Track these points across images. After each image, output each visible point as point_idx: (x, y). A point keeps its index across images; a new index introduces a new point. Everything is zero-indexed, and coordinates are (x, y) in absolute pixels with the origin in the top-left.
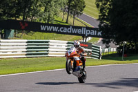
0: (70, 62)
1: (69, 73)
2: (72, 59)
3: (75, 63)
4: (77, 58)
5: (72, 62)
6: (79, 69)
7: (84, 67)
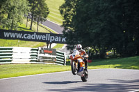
0: (75, 64)
7: (86, 67)
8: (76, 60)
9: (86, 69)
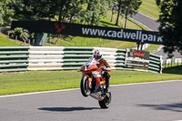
0: (87, 79)
1: (85, 96)
5: (90, 80)
8: (89, 74)
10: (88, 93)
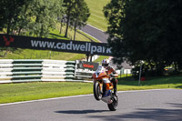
0: (98, 85)
2: (101, 81)
3: (105, 86)
4: (107, 81)
5: (101, 85)
6: (109, 93)
7: (115, 91)
9: (114, 94)
10: (100, 97)
